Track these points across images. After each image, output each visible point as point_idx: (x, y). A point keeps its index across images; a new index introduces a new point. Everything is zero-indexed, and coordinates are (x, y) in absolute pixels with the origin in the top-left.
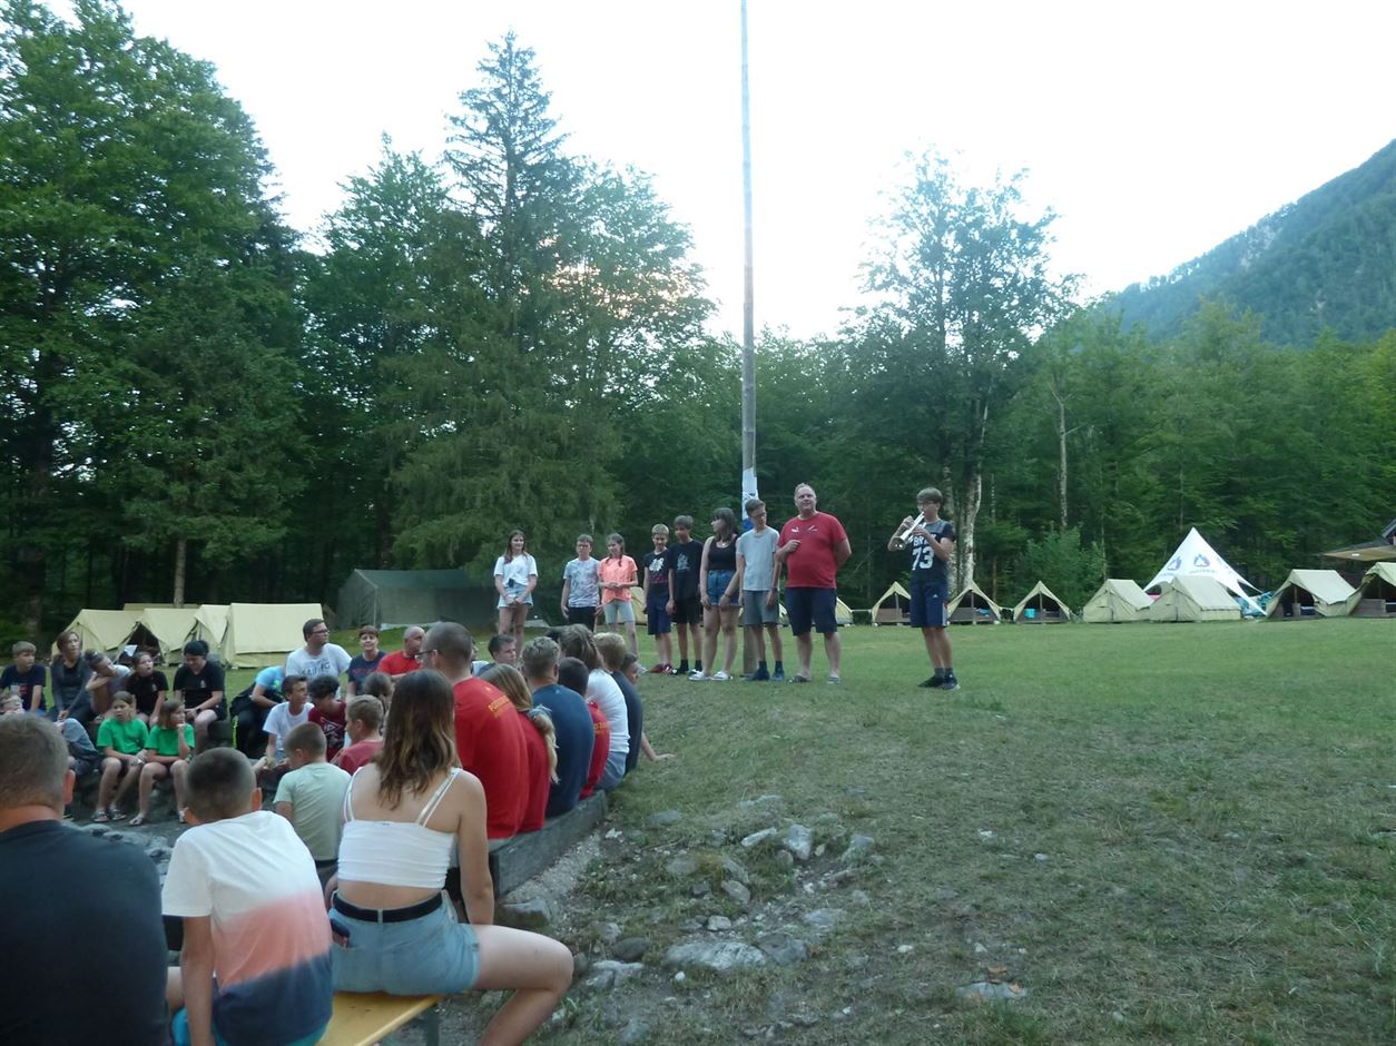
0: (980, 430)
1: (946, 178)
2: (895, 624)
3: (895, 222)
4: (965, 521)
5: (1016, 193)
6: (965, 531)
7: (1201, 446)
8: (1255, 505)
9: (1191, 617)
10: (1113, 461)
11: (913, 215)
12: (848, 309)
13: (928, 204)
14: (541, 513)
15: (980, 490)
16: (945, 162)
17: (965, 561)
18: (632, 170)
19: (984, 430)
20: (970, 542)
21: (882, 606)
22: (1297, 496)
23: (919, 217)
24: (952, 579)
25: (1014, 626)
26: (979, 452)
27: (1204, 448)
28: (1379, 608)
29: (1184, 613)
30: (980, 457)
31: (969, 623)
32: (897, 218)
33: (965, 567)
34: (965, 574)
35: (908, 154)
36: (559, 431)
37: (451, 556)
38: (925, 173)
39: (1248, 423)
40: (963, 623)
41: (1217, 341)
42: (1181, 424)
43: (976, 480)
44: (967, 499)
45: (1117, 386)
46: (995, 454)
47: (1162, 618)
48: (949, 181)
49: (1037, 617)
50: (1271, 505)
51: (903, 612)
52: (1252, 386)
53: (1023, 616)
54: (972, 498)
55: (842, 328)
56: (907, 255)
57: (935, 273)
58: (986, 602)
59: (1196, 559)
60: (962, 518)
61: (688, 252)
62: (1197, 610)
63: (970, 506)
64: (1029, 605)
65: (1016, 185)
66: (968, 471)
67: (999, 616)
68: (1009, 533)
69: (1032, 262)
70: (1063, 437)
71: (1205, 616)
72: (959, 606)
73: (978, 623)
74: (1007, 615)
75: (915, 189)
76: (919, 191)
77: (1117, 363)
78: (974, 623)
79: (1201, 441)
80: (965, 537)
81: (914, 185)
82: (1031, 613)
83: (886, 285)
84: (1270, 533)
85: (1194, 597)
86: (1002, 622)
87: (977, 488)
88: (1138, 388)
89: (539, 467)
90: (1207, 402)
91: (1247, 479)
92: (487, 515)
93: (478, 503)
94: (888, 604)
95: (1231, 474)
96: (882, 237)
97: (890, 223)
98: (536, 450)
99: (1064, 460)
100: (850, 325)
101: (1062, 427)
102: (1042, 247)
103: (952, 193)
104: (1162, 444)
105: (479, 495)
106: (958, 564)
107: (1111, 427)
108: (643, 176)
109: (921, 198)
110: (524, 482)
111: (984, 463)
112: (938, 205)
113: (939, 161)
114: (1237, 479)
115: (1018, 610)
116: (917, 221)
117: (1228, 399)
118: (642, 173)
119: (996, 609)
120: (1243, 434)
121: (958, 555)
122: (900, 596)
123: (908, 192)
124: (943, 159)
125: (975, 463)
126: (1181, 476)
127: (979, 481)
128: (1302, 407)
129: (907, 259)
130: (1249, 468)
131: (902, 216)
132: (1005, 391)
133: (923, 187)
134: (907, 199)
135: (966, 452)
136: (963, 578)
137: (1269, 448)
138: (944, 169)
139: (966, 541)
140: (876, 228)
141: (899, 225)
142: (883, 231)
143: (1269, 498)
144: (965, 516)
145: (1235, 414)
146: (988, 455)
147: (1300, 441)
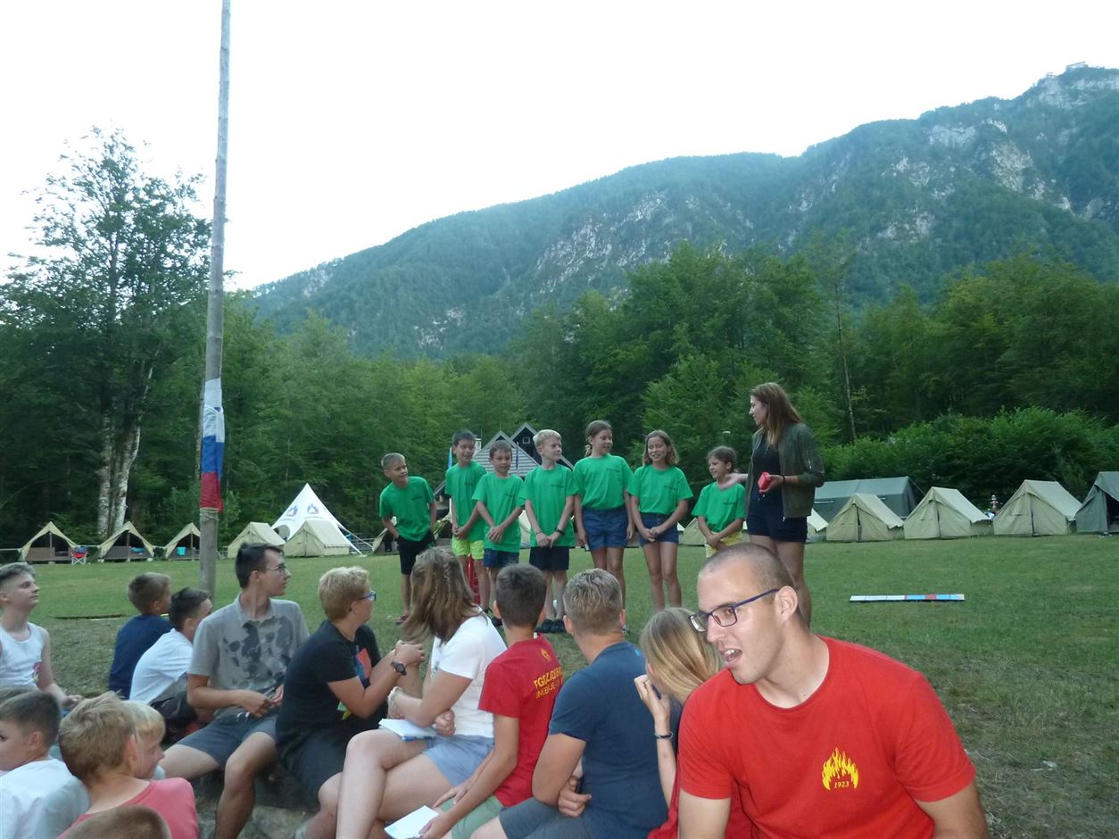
0: (143, 387)
1: (130, 161)
2: (46, 562)
3: (77, 188)
4: (121, 468)
5: (191, 193)
6: (120, 477)
7: (304, 421)
8: (339, 468)
9: (317, 554)
10: (239, 426)
11: (96, 186)
12: (19, 256)
13: (110, 180)
15: (138, 441)
17: (117, 504)
19: (148, 388)
20: (124, 486)
21: (34, 545)
22: (366, 465)
23: (101, 189)
24: (103, 520)
25: (164, 563)
26: (142, 407)
27: (307, 422)
29: (311, 550)
30: (141, 412)
31: (123, 561)
32: (79, 184)
33: (117, 510)
34: (117, 516)
35: (96, 131)
38: (112, 152)
39: (337, 407)
40: (117, 561)
42: (294, 404)
43: (135, 432)
44: (125, 448)
45: (248, 366)
46: (156, 410)
47: (294, 554)
48: (132, 166)
49: (186, 554)
50: (349, 470)
51: (56, 551)
52: (341, 381)
53: (175, 554)
54: (129, 447)
55: (11, 272)
56: (85, 220)
57: (111, 242)
58: (141, 541)
59: (309, 508)
60: (117, 464)
62: (321, 548)
63: (127, 455)
64: (180, 544)
65: (193, 186)
66: (127, 424)
67: (152, 554)
68: (150, 481)
69: (200, 252)
71: (327, 552)
72: (115, 545)
73: (132, 560)
74: (159, 554)
75: (100, 163)
76: (103, 167)
77: (252, 348)
78: (129, 560)
79: (306, 417)
80: (120, 482)
81: (100, 160)
82: (182, 550)
83: (57, 242)
84: (348, 490)
85: (320, 537)
86: (155, 560)
87: (135, 439)
88: (265, 371)
90: (313, 389)
91: (335, 449)
94: (41, 543)
95: (324, 445)
96: (60, 198)
97: (72, 186)
100: (18, 272)
103: (133, 176)
104: (279, 416)
106: (110, 506)
107: (240, 399)
109: (105, 173)
111: (145, 418)
112: (120, 184)
113: (125, 145)
114: (328, 449)
115: (170, 547)
116: (99, 192)
117: (325, 388)
119: (150, 548)
120: (335, 415)
121: (111, 498)
122: (53, 535)
123: (92, 165)
124: (128, 145)
125: (137, 416)
126: (289, 444)
127: (139, 433)
128: (373, 400)
129: (85, 224)
130: (334, 442)
131: (85, 184)
132: (170, 356)
133: (108, 164)
134: (91, 170)
135: (126, 408)
136: (115, 519)
137: (350, 428)
138: (129, 154)
139: (120, 485)
140: (56, 188)
141: (80, 192)
142: (63, 192)
143: (348, 465)
144: (122, 463)
145: (330, 400)
146: (149, 411)
147: (370, 424)
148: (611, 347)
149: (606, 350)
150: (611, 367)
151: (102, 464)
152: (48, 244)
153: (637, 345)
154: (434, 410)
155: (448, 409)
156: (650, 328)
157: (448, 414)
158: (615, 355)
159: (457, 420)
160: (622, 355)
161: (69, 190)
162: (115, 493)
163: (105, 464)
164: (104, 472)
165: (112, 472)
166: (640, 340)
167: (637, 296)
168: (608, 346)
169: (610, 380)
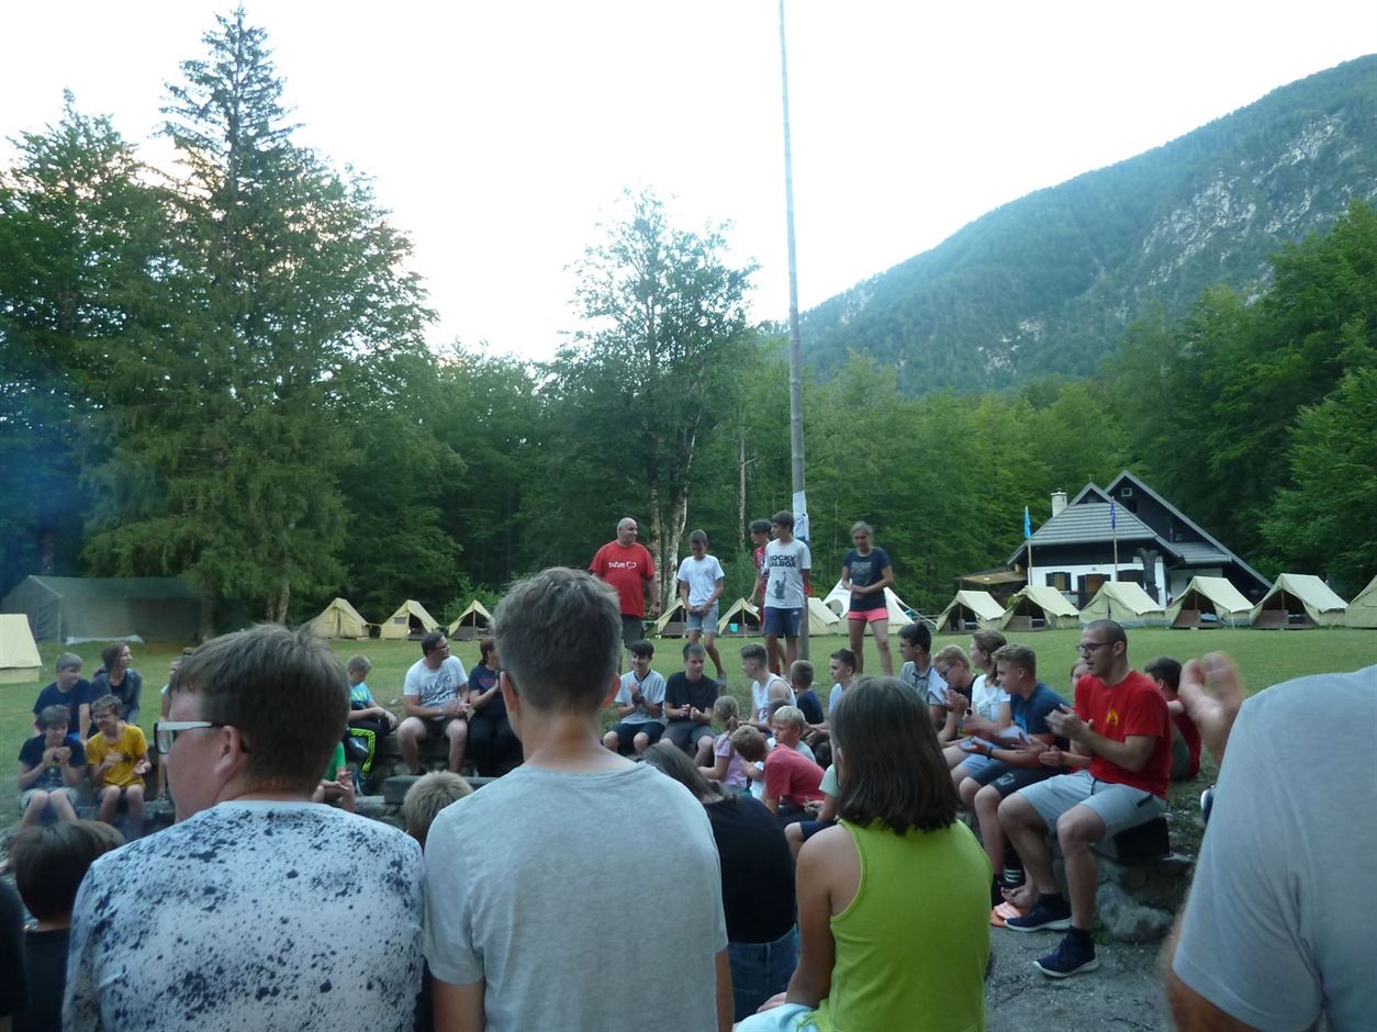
0: (687, 456)
1: (660, 218)
3: (613, 254)
4: (671, 541)
5: (721, 242)
6: (670, 550)
7: (852, 480)
8: (893, 534)
11: (630, 250)
13: (643, 241)
14: (270, 520)
15: (685, 513)
16: (656, 204)
18: (351, 168)
19: (691, 457)
22: (926, 528)
23: (634, 252)
26: (687, 477)
27: (855, 482)
28: (1027, 624)
30: (686, 482)
32: (615, 251)
33: (669, 584)
34: (669, 591)
35: (628, 191)
36: (291, 434)
37: (164, 562)
38: (643, 212)
39: (888, 462)
40: (673, 637)
41: (862, 389)
42: (839, 460)
43: (681, 503)
44: (673, 520)
46: (701, 480)
48: (662, 222)
49: (739, 631)
50: (906, 534)
52: (892, 430)
53: (727, 630)
54: (677, 519)
55: (561, 349)
56: (621, 286)
57: (648, 306)
60: (667, 538)
61: (406, 259)
63: (676, 527)
64: (732, 620)
65: (724, 234)
66: (674, 495)
69: (733, 305)
70: (743, 466)
72: (670, 621)
75: (632, 225)
76: (635, 229)
79: (853, 476)
80: (670, 556)
81: (632, 222)
82: (734, 627)
83: (598, 312)
84: (904, 558)
87: (682, 511)
89: (269, 470)
90: (859, 442)
91: (886, 511)
92: (206, 520)
93: (200, 507)
96: (597, 267)
97: (608, 254)
98: (265, 453)
99: (743, 487)
100: (568, 348)
101: (742, 457)
102: (744, 293)
103: (664, 233)
104: (824, 477)
105: (201, 498)
107: (781, 460)
108: (364, 177)
109: (638, 234)
110: (255, 486)
111: (691, 488)
112: (652, 244)
113: (654, 202)
114: (880, 511)
116: (633, 256)
117: (874, 440)
118: (363, 173)
120: (886, 472)
121: (663, 572)
123: (625, 228)
124: (657, 201)
125: (683, 486)
126: (836, 507)
127: (685, 504)
128: (930, 451)
129: (622, 290)
130: (887, 502)
131: (621, 250)
132: (710, 421)
133: (641, 225)
134: (624, 233)
135: (672, 477)
136: (667, 595)
137: (904, 485)
138: (659, 211)
139: (671, 559)
140: (596, 258)
141: (616, 257)
142: (600, 261)
143: (905, 528)
144: (671, 537)
145: (879, 454)
146: (695, 480)
147: (928, 480)
148: (1245, 361)
149: (1239, 365)
150: (1247, 389)
151: (653, 538)
152: (590, 315)
153: (1287, 354)
154: (1007, 458)
155: (1025, 455)
156: (1307, 328)
157: (1023, 461)
158: (1253, 372)
159: (1035, 468)
160: (1262, 370)
161: (606, 258)
162: (667, 567)
163: (655, 538)
164: (656, 545)
165: (663, 547)
166: (1290, 349)
167: (1285, 287)
168: (1242, 360)
169: (1245, 406)
